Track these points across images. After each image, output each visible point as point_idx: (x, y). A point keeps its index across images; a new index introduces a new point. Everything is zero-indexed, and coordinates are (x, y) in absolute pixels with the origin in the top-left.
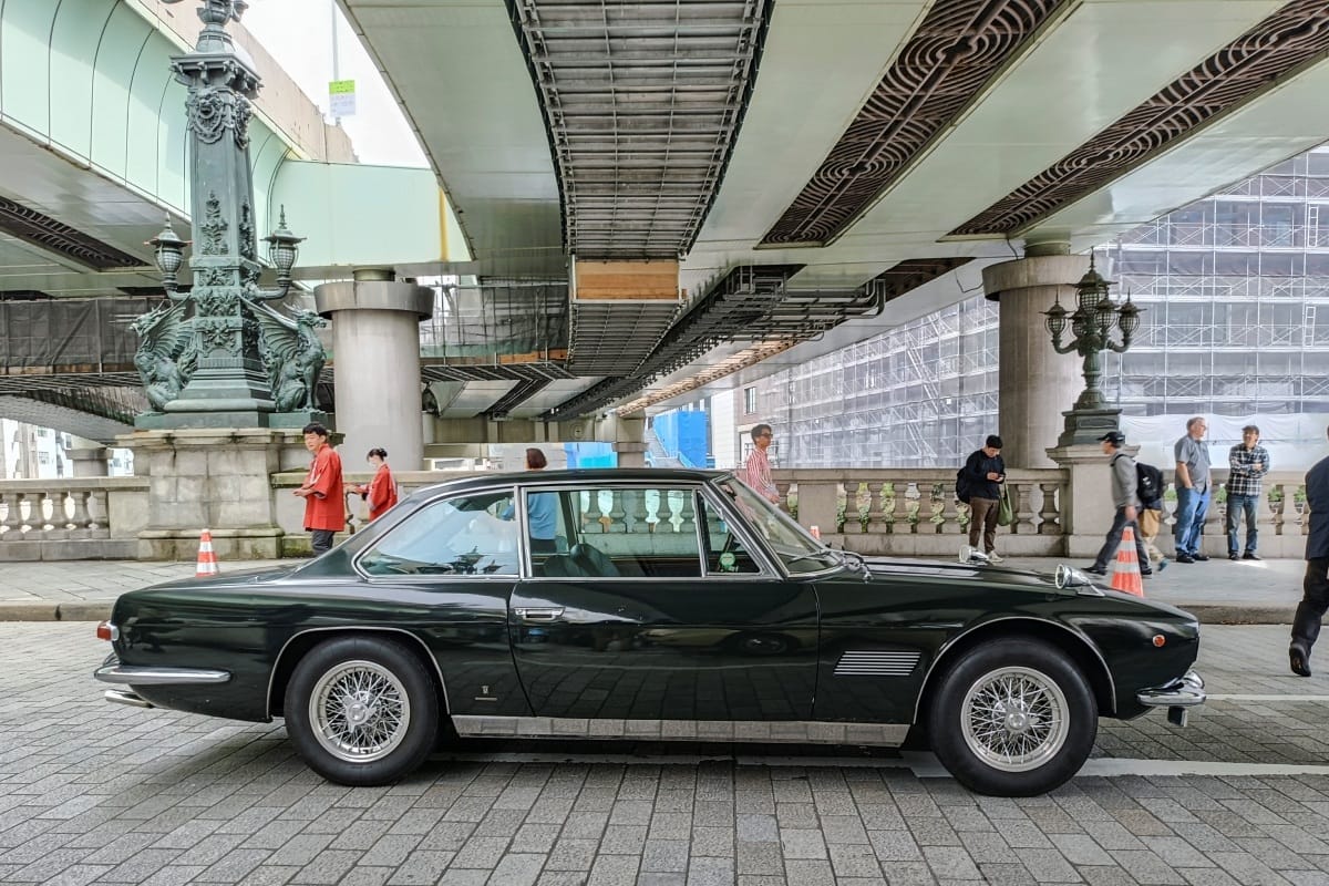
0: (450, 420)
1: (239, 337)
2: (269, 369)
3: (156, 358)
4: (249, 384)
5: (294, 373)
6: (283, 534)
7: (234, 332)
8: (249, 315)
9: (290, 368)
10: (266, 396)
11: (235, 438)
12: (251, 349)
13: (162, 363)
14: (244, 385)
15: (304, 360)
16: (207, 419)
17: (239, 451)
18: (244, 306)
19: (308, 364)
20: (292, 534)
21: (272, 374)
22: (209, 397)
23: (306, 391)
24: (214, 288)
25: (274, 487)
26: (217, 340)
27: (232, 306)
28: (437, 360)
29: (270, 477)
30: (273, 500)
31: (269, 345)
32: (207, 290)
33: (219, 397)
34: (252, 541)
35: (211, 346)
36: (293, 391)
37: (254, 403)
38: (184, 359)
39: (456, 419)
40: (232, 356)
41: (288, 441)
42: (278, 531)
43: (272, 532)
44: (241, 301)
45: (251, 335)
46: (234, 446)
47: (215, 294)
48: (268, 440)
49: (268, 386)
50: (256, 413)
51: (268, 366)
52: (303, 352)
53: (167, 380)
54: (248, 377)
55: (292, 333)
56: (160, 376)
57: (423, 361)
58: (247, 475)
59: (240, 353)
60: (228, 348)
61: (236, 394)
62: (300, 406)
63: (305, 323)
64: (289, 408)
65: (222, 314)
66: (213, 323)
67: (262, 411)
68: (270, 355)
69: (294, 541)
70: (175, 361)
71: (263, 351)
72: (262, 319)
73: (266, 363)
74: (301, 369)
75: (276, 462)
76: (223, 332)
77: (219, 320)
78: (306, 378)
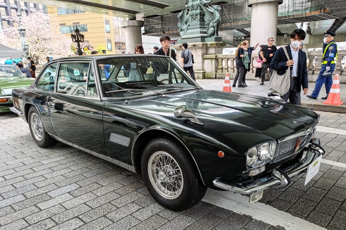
0: (315, 36)
1: (199, 16)
2: (207, 25)
3: (182, 24)
4: (200, 30)
5: (212, 26)
6: (205, 72)
7: (198, 15)
8: (201, 9)
9: (211, 24)
10: (205, 33)
11: (194, 45)
12: (202, 20)
13: (183, 26)
14: (199, 30)
15: (214, 21)
16: (190, 40)
17: (195, 49)
18: (200, 7)
19: (215, 22)
20: (207, 72)
21: (207, 26)
22: (191, 34)
23: (215, 31)
24: (193, 2)
25: (204, 59)
26: (194, 18)
27: (197, 7)
28: (285, 17)
29: (203, 56)
30: (203, 63)
31: (207, 18)
32: (192, 3)
33: (193, 34)
34: (197, 74)
35: (193, 19)
36: (211, 31)
37: (200, 35)
38: (188, 24)
39: (317, 35)
40: (197, 22)
41: (209, 46)
42: (204, 71)
43: (202, 72)
44: (199, 5)
45: (202, 15)
46: (194, 48)
47: (194, 4)
48: (201, 46)
49: (206, 30)
50: (200, 38)
51: (206, 24)
52: (214, 19)
53: (184, 30)
54: (200, 28)
55: (212, 13)
56: (183, 29)
57: (278, 18)
58: (197, 56)
59: (199, 21)
60: (196, 20)
61: (197, 33)
62: (213, 35)
63: (216, 10)
64: (210, 36)
65: (195, 10)
66: (193, 13)
67: (202, 37)
68: (207, 21)
69: (207, 74)
70: (186, 25)
71: (205, 20)
72: (205, 10)
73: (206, 23)
74: (213, 24)
75: (205, 52)
76: (195, 15)
77: (194, 11)
78: (215, 27)
